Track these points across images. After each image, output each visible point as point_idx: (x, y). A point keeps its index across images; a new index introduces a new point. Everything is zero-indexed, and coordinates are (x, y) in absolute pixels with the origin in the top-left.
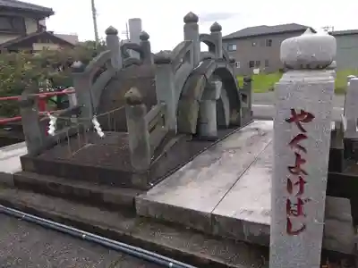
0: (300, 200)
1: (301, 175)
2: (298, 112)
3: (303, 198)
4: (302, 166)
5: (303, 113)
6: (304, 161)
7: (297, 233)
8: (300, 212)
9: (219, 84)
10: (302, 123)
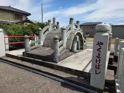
0: (99, 65)
1: (100, 58)
2: (99, 42)
3: (100, 64)
4: (100, 56)
5: (101, 42)
6: (100, 55)
7: (98, 74)
8: (99, 68)
9: (78, 37)
10: (100, 45)
